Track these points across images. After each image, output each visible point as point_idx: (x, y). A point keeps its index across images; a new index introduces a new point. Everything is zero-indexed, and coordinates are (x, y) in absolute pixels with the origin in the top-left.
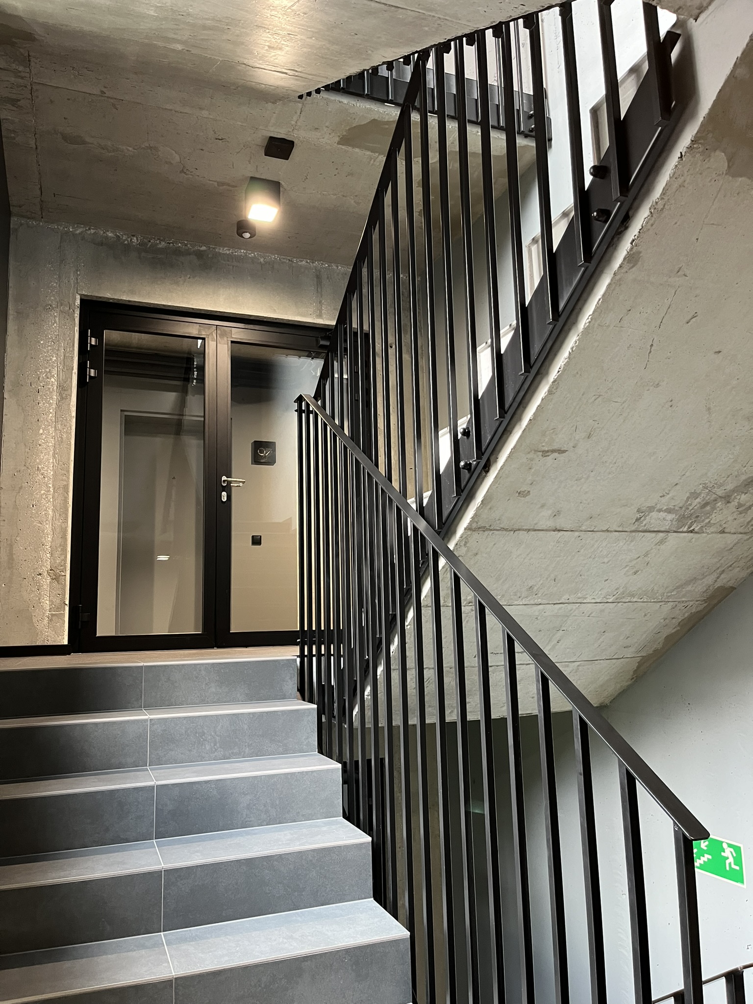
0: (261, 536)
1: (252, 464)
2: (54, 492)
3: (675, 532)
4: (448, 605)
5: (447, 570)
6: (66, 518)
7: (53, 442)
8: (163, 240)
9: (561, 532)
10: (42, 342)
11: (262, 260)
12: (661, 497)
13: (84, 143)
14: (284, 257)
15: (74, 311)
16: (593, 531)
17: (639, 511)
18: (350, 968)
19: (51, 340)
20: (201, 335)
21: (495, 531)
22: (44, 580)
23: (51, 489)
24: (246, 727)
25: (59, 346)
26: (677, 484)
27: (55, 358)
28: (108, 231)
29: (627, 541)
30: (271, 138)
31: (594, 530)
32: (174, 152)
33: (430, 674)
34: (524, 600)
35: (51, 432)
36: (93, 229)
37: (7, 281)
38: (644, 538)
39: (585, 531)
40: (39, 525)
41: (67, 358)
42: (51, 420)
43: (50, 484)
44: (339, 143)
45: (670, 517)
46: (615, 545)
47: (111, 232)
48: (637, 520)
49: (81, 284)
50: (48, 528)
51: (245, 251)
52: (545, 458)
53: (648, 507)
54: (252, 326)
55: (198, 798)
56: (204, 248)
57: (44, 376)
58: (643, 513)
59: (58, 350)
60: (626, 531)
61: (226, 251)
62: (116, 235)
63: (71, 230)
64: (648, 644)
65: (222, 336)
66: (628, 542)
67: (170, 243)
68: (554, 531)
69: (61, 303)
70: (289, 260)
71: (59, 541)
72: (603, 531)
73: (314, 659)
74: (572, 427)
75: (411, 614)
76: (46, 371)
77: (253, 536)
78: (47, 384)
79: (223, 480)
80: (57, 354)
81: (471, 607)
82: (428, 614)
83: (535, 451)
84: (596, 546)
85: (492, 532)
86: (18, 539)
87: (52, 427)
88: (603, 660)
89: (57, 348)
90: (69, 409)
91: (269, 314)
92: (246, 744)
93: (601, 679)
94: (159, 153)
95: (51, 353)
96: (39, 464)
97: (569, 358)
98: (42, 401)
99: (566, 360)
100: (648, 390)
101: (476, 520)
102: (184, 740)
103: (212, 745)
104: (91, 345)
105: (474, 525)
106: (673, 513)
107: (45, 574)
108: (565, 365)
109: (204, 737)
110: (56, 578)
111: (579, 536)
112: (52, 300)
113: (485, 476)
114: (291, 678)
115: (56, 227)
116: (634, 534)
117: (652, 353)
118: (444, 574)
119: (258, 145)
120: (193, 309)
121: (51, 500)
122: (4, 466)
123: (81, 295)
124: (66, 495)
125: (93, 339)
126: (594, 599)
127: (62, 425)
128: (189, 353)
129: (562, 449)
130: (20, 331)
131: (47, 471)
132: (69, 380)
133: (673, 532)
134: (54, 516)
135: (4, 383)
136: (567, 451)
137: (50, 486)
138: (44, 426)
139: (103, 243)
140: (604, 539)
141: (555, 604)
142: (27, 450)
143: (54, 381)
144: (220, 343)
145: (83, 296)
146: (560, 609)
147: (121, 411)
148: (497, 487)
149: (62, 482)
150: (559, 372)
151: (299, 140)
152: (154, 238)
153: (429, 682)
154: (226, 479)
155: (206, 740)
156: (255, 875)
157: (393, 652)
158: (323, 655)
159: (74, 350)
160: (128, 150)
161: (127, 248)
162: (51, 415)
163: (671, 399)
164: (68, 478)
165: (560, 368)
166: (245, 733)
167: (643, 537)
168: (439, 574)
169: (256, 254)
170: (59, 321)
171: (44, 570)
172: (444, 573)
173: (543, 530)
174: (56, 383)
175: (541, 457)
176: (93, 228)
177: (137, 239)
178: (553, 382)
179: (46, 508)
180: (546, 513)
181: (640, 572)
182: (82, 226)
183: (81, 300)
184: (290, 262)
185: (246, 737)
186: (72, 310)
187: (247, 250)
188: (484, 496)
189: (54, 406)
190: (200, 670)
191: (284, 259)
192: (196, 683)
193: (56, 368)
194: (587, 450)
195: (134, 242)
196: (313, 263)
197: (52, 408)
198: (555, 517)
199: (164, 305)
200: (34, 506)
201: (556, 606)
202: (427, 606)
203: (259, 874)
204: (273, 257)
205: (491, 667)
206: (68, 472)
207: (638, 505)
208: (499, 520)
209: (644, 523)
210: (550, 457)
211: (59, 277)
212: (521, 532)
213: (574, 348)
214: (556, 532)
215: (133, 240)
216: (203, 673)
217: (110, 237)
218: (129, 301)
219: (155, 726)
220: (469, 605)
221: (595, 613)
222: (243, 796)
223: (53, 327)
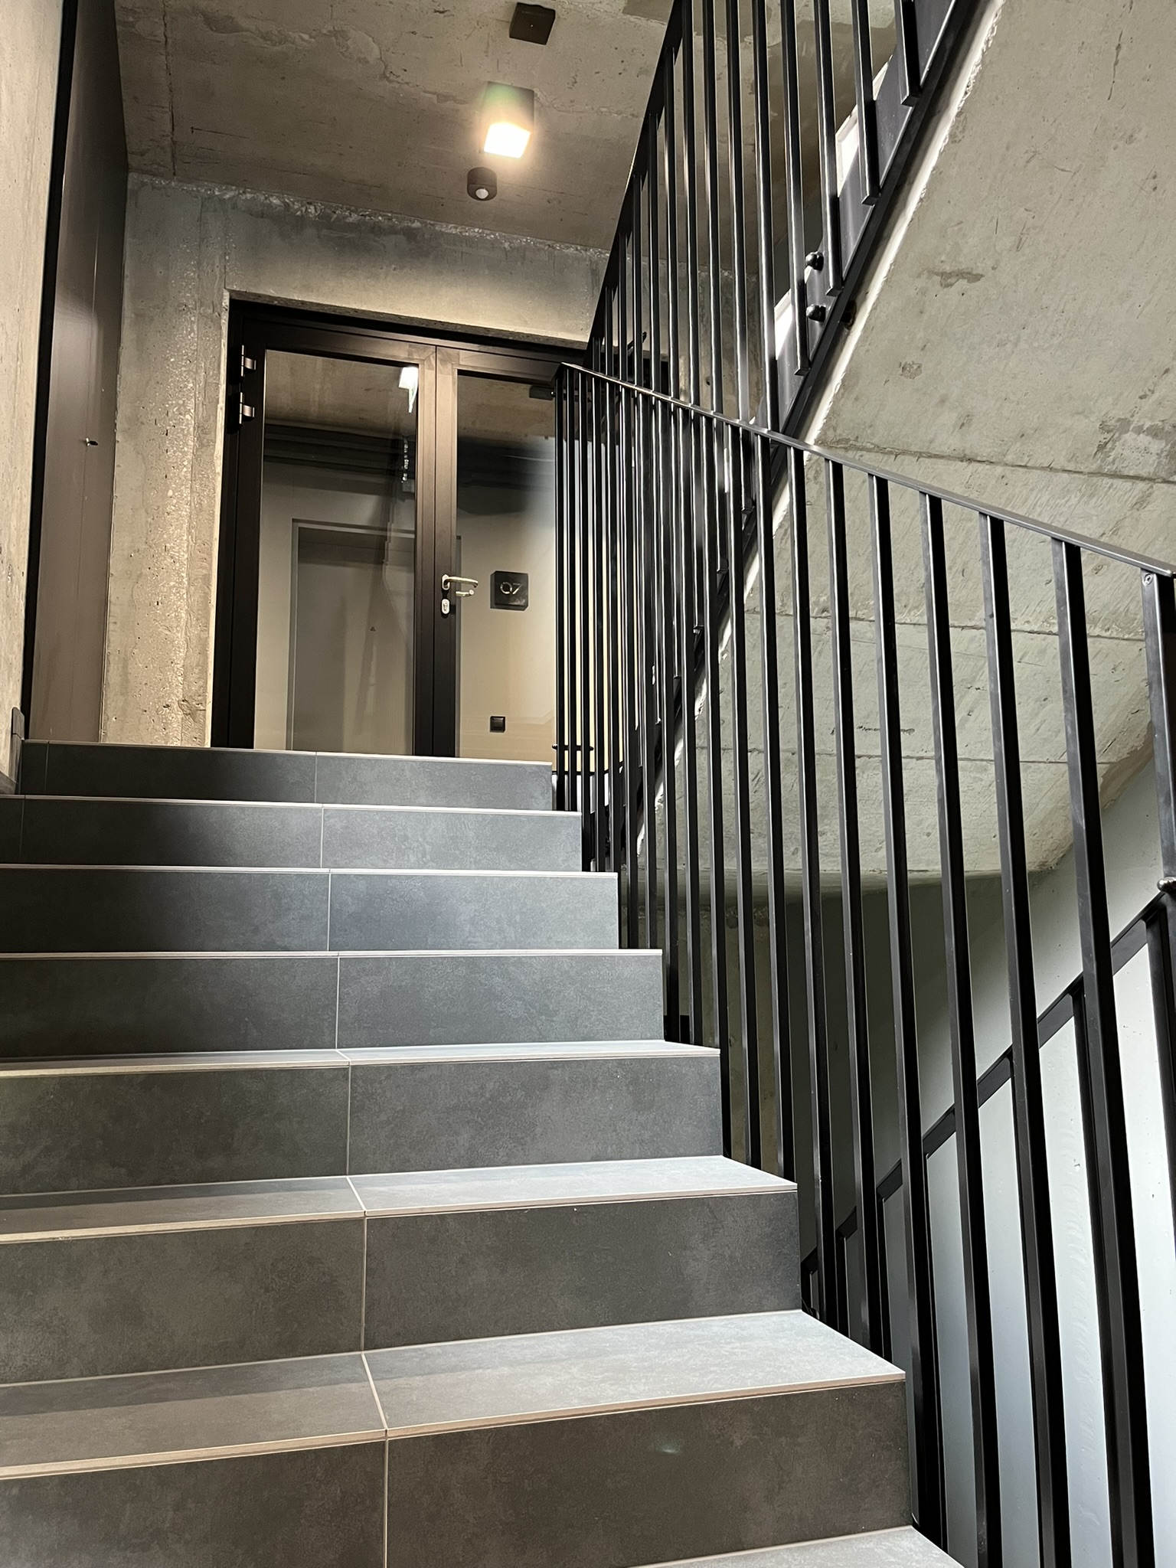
0: (504, 718)
1: (491, 608)
2: (189, 584)
3: (1165, 481)
4: (787, 613)
5: (786, 531)
6: (207, 625)
7: (188, 510)
8: (356, 212)
9: (974, 464)
10: (172, 360)
11: (507, 245)
12: (1141, 398)
13: (235, 29)
14: (541, 241)
15: (219, 315)
16: (1025, 466)
17: (1104, 427)
18: (624, 1088)
19: (186, 357)
20: (413, 359)
21: (864, 453)
22: (173, 715)
23: (184, 580)
24: (471, 834)
25: (198, 367)
26: (1167, 371)
27: (192, 385)
28: (272, 196)
29: (1083, 495)
30: (519, 4)
31: (1028, 465)
32: (371, 39)
33: (758, 763)
34: (912, 613)
35: (185, 495)
36: (250, 193)
37: (122, 267)
38: (1111, 490)
39: (1013, 466)
40: (167, 632)
41: (209, 386)
42: (185, 477)
43: (183, 572)
44: (626, 11)
45: (1156, 446)
46: (1063, 501)
47: (277, 197)
48: (1101, 447)
49: (230, 274)
50: (180, 637)
51: (480, 231)
52: (946, 289)
53: (1119, 420)
54: (491, 348)
55: (393, 900)
56: (417, 224)
57: (175, 410)
58: (1112, 430)
59: (196, 373)
60: (1081, 473)
61: (451, 229)
62: (285, 203)
63: (217, 193)
64: (1121, 735)
65: (444, 361)
66: (1085, 499)
67: (365, 216)
68: (962, 461)
69: (201, 302)
70: (549, 246)
71: (195, 659)
72: (1043, 468)
73: (579, 778)
74: (991, 221)
75: (729, 632)
76: (178, 404)
77: (492, 718)
78: (180, 422)
79: (443, 581)
80: (195, 379)
81: (825, 620)
82: (756, 627)
83: (929, 272)
84: (1030, 502)
85: (860, 453)
86: (135, 651)
87: (186, 488)
88: (1045, 762)
89: (194, 370)
90: (212, 462)
91: (517, 327)
92: (472, 860)
93: (1041, 806)
94: (349, 42)
95: (185, 377)
96: (166, 541)
97: (983, 61)
98: (173, 447)
99: (978, 68)
100: (1115, 148)
101: (834, 423)
102: (376, 846)
103: (420, 856)
104: (245, 368)
105: (831, 434)
106: (1161, 439)
107: (175, 706)
108: (976, 78)
109: (406, 843)
110: (192, 713)
111: (1003, 477)
112: (188, 297)
113: (848, 334)
114: (542, 794)
115: (195, 189)
116: (1095, 479)
117: (1119, 64)
118: (781, 543)
119: (499, 20)
120: (399, 317)
121: (185, 596)
122: (115, 543)
123: (231, 292)
124: (207, 590)
125: (249, 360)
126: (1028, 622)
127: (201, 485)
128: (396, 433)
129: (974, 272)
130: (140, 342)
131: (179, 552)
132: (212, 418)
133: (1162, 482)
134: (189, 621)
135: (115, 418)
136: (982, 276)
137: (184, 575)
138: (174, 486)
139: (263, 213)
140: (1044, 487)
141: (963, 628)
142: (150, 520)
143: (190, 418)
144: (441, 373)
145: (233, 294)
146: (973, 639)
147: (294, 520)
148: (868, 351)
149: (201, 570)
150: (966, 93)
151: (563, 8)
152: (342, 208)
153: (758, 781)
154: (448, 578)
155: (410, 848)
156: (481, 983)
157: (700, 710)
158: (593, 774)
159: (219, 373)
160: (303, 39)
161: (301, 223)
162: (185, 469)
163: (1153, 173)
164: (211, 565)
165: (968, 87)
166: (470, 843)
167: (1110, 488)
168: (772, 540)
169: (497, 234)
170: (198, 330)
171: (174, 701)
172: (782, 539)
173: (942, 457)
174: (193, 422)
175: (939, 287)
176: (249, 190)
177: (315, 209)
178: (959, 115)
179: (177, 608)
180: (949, 418)
181: (1105, 567)
182: (234, 188)
183: (232, 301)
184: (550, 249)
185: (472, 849)
186: (216, 313)
187: (483, 228)
188: (846, 370)
189: (190, 457)
190: (403, 770)
191: (540, 243)
192: (397, 788)
193: (193, 400)
194: (1015, 277)
195: (311, 213)
196: (586, 250)
197: (187, 459)
198: (963, 428)
199: (356, 311)
200: (160, 604)
201: (965, 631)
202: (754, 611)
203: (487, 982)
204: (525, 240)
205: (859, 757)
206: (210, 555)
207: (1103, 414)
208: (871, 426)
209: (1113, 454)
210: (954, 287)
211: (199, 264)
212: (907, 459)
213: (990, 42)
214: (965, 464)
215: (310, 210)
216: (408, 773)
217: (275, 204)
218: (303, 303)
219: (332, 821)
220: (823, 615)
221: (1029, 654)
222: (464, 903)
223: (189, 337)
